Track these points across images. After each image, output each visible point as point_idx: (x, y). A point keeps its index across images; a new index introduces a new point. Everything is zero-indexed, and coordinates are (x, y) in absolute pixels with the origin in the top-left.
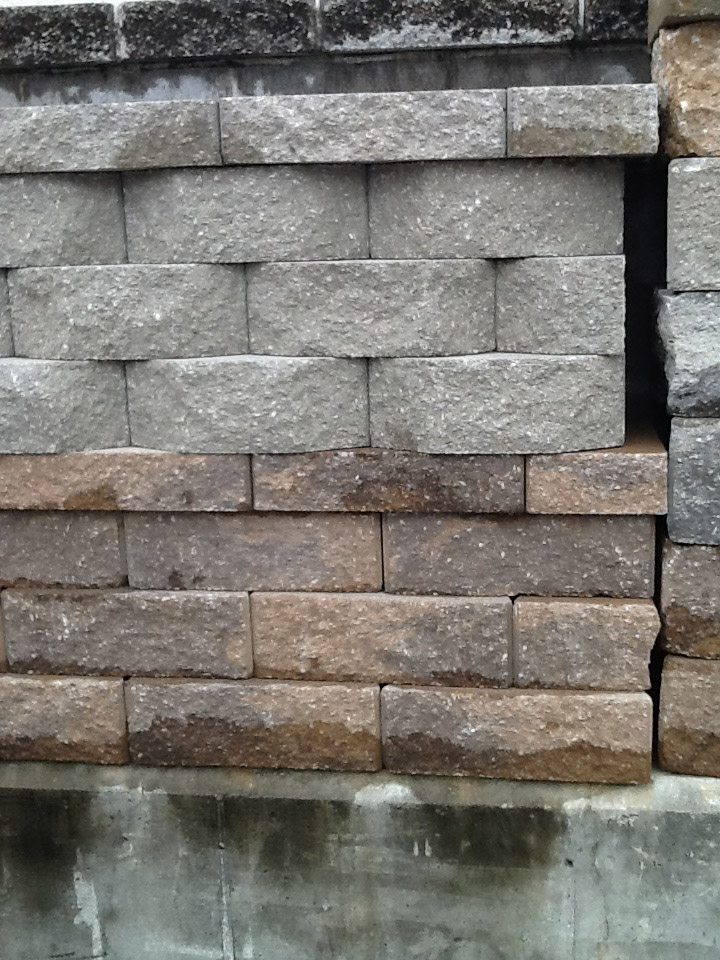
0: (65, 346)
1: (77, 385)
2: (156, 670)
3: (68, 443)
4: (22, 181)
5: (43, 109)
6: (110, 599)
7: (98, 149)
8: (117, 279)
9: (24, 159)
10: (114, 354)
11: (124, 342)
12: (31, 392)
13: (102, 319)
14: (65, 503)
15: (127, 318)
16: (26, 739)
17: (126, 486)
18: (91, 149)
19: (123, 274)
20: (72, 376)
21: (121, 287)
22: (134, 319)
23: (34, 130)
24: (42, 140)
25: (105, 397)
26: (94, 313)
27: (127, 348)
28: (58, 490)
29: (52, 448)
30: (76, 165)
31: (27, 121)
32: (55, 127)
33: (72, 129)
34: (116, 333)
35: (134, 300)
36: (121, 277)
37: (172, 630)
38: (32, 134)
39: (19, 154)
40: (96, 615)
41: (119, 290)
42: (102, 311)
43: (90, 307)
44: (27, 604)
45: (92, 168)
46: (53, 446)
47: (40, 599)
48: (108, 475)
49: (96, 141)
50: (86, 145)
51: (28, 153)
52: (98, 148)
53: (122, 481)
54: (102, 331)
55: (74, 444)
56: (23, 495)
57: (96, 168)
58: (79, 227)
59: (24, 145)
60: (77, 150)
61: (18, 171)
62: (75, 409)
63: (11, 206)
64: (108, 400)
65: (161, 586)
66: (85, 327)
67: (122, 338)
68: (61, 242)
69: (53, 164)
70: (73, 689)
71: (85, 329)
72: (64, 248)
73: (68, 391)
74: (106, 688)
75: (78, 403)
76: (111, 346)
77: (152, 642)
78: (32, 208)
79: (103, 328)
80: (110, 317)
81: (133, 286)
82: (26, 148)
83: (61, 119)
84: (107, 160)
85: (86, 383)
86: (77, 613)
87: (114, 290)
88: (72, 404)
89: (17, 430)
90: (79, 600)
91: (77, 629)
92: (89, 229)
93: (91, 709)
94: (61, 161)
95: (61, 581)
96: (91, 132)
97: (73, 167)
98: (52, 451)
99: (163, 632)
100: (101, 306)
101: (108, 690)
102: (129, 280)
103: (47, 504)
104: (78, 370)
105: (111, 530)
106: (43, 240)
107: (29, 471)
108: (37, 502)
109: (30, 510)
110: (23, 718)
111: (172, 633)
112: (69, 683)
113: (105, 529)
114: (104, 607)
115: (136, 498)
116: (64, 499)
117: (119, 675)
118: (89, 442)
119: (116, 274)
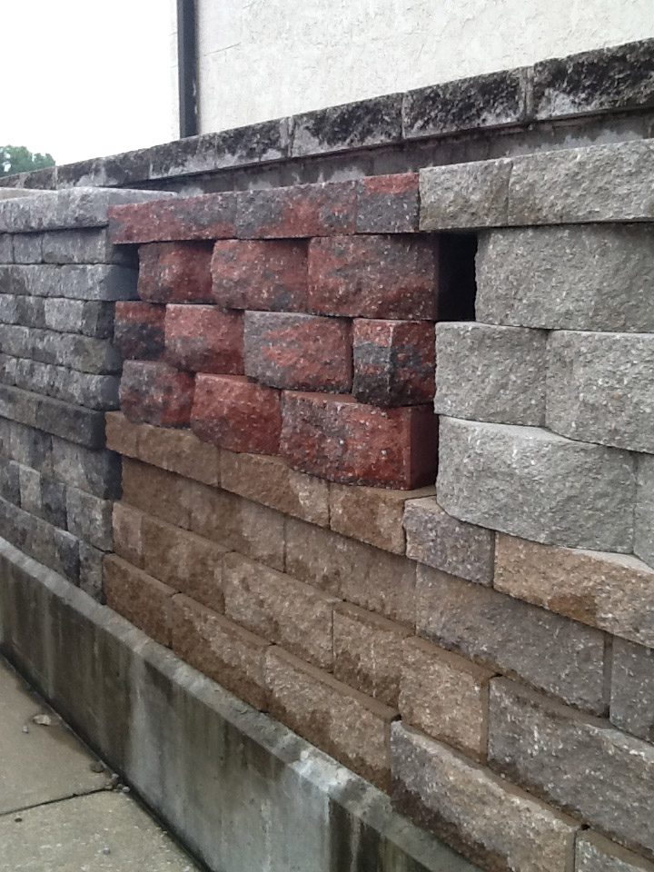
0: (574, 425)
1: (578, 470)
2: (614, 833)
3: (558, 537)
4: (566, 233)
5: (588, 150)
6: (580, 728)
7: (635, 196)
8: (633, 352)
9: (563, 208)
10: (620, 442)
11: (630, 429)
12: (526, 470)
13: (613, 398)
14: (551, 602)
15: (635, 400)
16: (482, 846)
17: (607, 604)
18: (628, 195)
19: (640, 346)
20: (576, 459)
21: (635, 362)
22: (643, 402)
23: (577, 174)
24: (584, 185)
25: (610, 490)
26: (603, 390)
27: (633, 437)
28: (546, 586)
29: (542, 538)
30: (611, 214)
31: (571, 165)
32: (596, 171)
33: (613, 172)
34: (624, 417)
35: (646, 379)
36: (638, 349)
37: (638, 792)
38: (573, 180)
39: (559, 202)
40: (565, 741)
41: (633, 365)
42: (612, 388)
43: (600, 382)
44: (507, 702)
45: (627, 217)
46: (543, 535)
47: (520, 701)
48: (591, 584)
49: (635, 185)
50: (623, 190)
51: (570, 200)
52: (636, 193)
53: (604, 595)
54: (610, 412)
55: (564, 538)
56: (515, 581)
57: (631, 217)
58: (615, 287)
59: (565, 191)
60: (614, 196)
61: (559, 222)
62: (570, 498)
63: (555, 260)
64: (614, 494)
65: (639, 733)
66: (593, 405)
67: (629, 423)
68: (593, 303)
69: (590, 212)
70: (528, 815)
71: (593, 407)
72: (596, 311)
73: (565, 477)
74: (557, 830)
75: (573, 492)
76: (616, 431)
77: (617, 798)
78: (573, 263)
79: (611, 408)
80: (620, 397)
81: (649, 361)
82: (567, 195)
83: (603, 160)
84: (642, 207)
85: (590, 470)
86: (549, 731)
87: (629, 365)
88: (566, 492)
89: (512, 510)
90: (553, 716)
91: (545, 749)
92: (628, 290)
93: (539, 845)
94: (597, 209)
95: (545, 688)
96: (631, 174)
97: (608, 215)
98: (542, 541)
99: (629, 791)
100: (613, 382)
101: (559, 833)
102: (644, 354)
103: (535, 598)
104: (582, 454)
105: (596, 647)
106: (577, 300)
107: (522, 556)
108: (526, 593)
109: (519, 600)
110: (482, 823)
111: (638, 796)
112: (526, 806)
113: (590, 644)
114: (572, 735)
115: (615, 619)
116: (549, 598)
117: (578, 819)
118: (584, 539)
119: (633, 346)
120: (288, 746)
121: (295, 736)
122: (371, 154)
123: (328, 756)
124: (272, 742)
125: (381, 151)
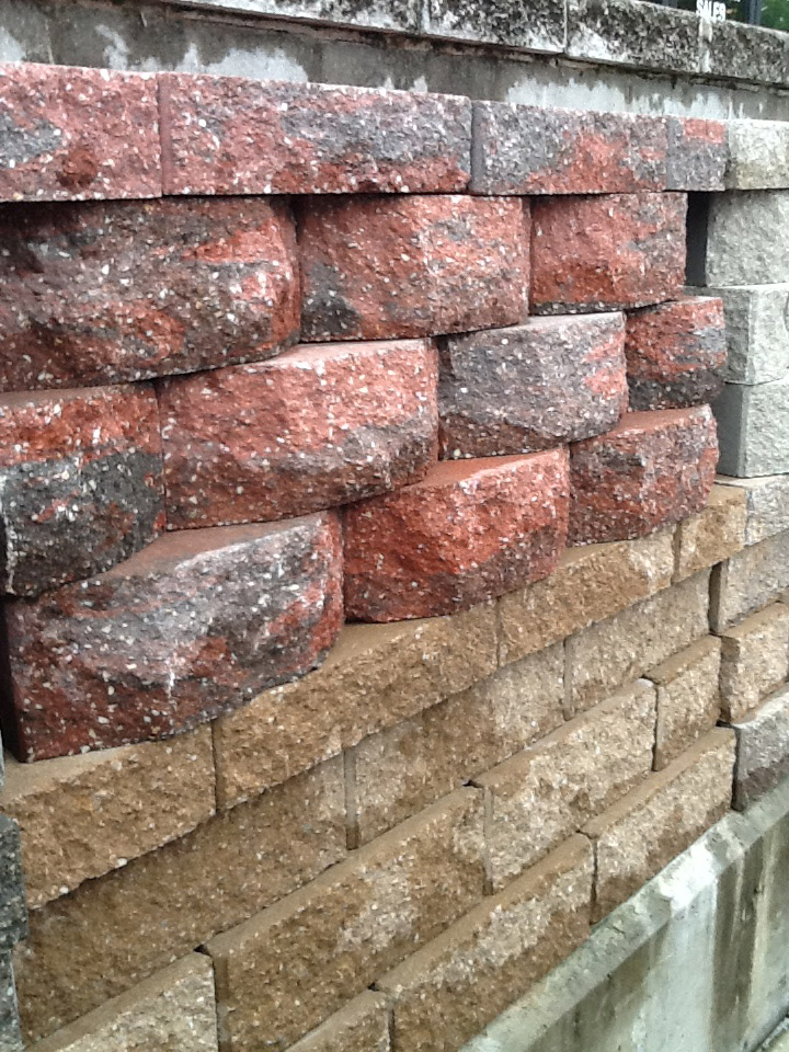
120: (649, 908)
121: (638, 895)
122: (316, 34)
123: (674, 862)
124: (638, 930)
125: (336, 35)
